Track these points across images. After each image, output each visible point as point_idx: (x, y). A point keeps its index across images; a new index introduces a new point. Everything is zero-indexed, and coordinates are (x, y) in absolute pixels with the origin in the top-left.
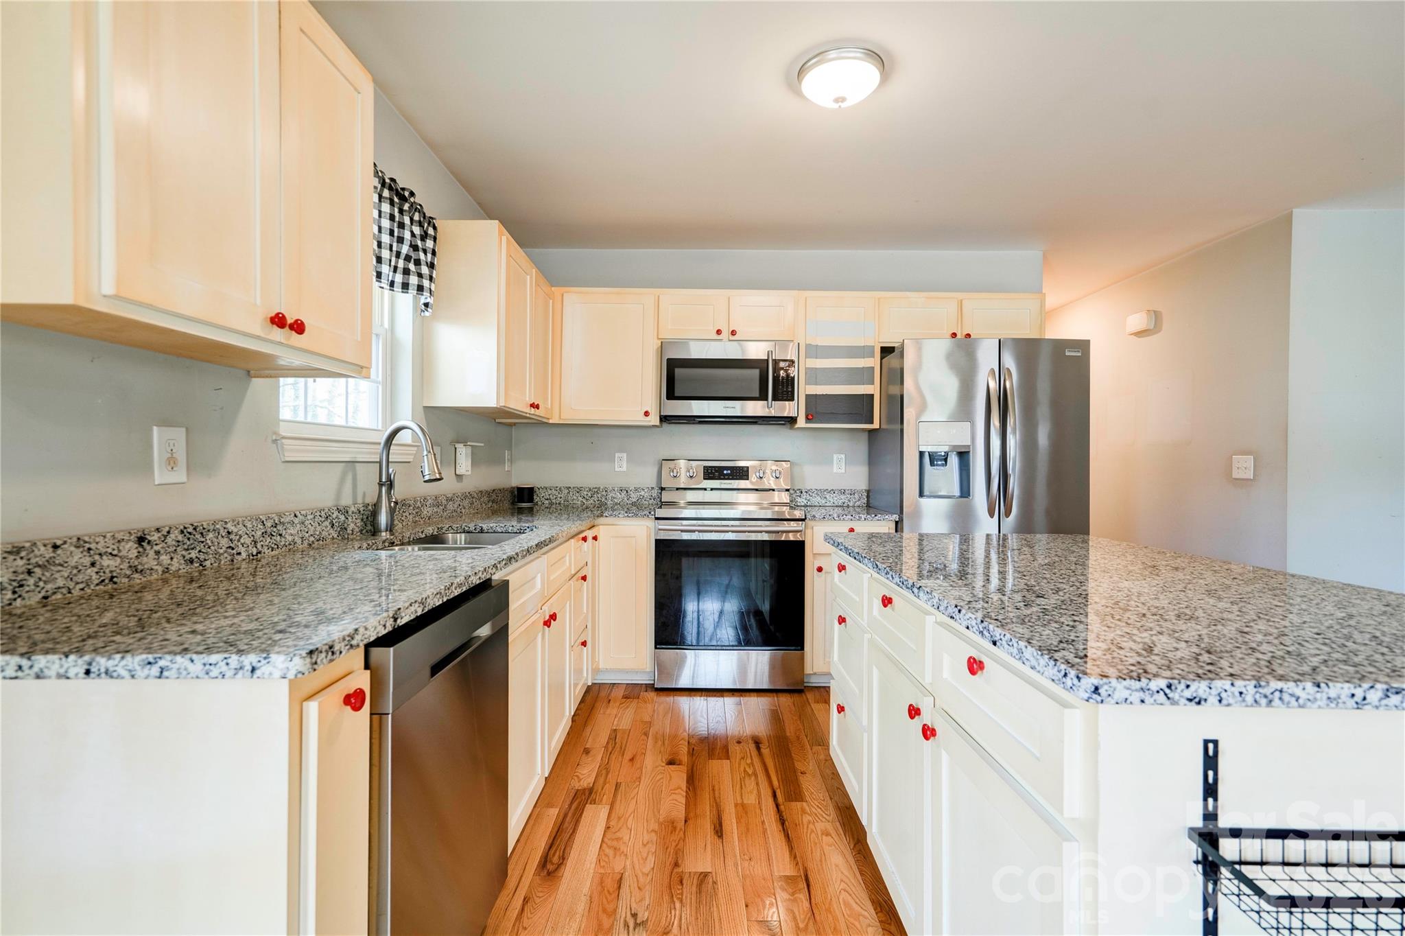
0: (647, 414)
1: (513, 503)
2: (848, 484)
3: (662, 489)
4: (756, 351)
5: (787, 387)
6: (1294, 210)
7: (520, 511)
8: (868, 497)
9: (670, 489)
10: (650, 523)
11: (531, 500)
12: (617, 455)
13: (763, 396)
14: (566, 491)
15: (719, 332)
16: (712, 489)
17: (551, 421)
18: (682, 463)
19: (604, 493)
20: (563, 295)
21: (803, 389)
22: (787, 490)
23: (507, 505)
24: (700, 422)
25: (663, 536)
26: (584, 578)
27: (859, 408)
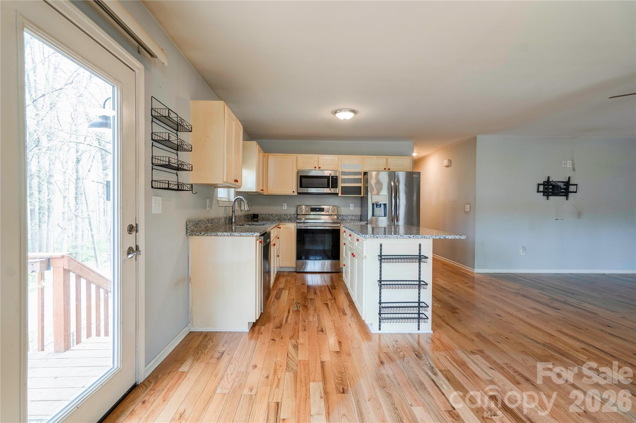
0: (293, 192)
1: (252, 219)
2: (354, 213)
3: (298, 215)
4: (327, 173)
5: (335, 184)
6: (477, 136)
7: (255, 221)
8: (361, 217)
9: (300, 215)
10: (295, 224)
11: (257, 218)
12: (284, 204)
13: (328, 187)
14: (268, 215)
15: (315, 167)
16: (313, 215)
17: (264, 194)
18: (304, 206)
19: (280, 216)
20: (268, 156)
21: (341, 184)
22: (336, 215)
23: (250, 219)
24: (310, 194)
25: (299, 228)
26: (278, 238)
27: (357, 190)
